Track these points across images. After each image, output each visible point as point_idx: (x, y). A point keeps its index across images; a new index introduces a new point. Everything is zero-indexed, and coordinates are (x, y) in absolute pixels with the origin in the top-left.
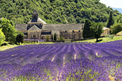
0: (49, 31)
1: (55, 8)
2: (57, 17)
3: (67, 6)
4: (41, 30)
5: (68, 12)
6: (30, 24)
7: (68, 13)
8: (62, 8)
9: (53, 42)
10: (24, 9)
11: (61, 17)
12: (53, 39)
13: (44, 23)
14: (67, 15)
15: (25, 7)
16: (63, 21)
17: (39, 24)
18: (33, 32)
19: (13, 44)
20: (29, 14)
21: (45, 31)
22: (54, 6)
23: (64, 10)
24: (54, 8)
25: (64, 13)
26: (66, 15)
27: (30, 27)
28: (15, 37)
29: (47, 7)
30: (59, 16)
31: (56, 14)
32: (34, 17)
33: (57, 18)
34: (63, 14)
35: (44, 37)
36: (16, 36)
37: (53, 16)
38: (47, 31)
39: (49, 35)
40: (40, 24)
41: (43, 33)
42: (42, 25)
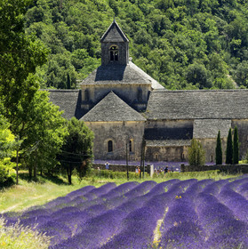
0: (181, 123)
1: (180, 19)
2: (190, 61)
3: (234, 12)
4: (142, 117)
5: (237, 38)
6: (92, 90)
7: (238, 42)
8: (212, 21)
9: (223, 170)
10: (43, 25)
11: (205, 63)
12: (224, 156)
13: (155, 85)
14: (234, 54)
15: (48, 14)
16: (219, 80)
17: (135, 91)
18: (107, 128)
19: (39, 178)
20: (69, 48)
21: (160, 124)
22: (175, 11)
23: (220, 30)
24: (172, 18)
25: (217, 43)
26: (226, 54)
27: (92, 105)
28: (53, 144)
29: (141, 13)
30: (200, 56)
31: (182, 48)
32: (108, 56)
33: (192, 66)
34: (215, 48)
35: (157, 149)
36: (60, 141)
37: (170, 54)
38: (169, 125)
39: (179, 143)
40: (140, 91)
41: (152, 133)
42: (145, 93)
